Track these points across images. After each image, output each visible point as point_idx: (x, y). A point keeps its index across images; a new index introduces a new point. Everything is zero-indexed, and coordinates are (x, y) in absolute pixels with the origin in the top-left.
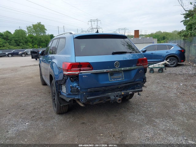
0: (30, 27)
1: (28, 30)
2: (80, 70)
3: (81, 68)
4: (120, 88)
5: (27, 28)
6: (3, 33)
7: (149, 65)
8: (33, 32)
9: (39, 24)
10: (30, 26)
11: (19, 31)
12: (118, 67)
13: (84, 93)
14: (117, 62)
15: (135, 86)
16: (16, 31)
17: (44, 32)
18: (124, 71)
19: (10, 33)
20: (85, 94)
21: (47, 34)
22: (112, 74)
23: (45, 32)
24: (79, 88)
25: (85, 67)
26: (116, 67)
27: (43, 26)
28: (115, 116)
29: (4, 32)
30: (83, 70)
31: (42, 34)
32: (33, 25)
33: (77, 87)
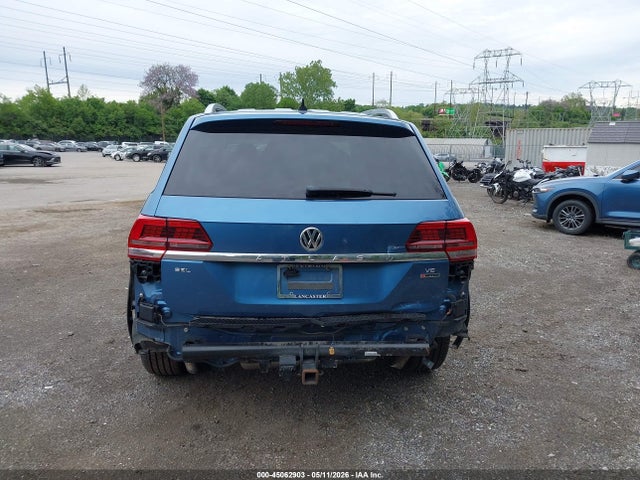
0: (288, 76)
1: (282, 84)
2: (167, 247)
3: (172, 237)
4: (329, 328)
5: (281, 79)
6: (215, 93)
7: (633, 237)
8: (296, 90)
9: (316, 66)
10: (288, 74)
11: (257, 85)
12: (315, 248)
13: (185, 327)
14: (311, 231)
15: (406, 329)
16: (247, 86)
17: (327, 91)
18: (345, 265)
19: (232, 93)
20: (186, 330)
21: (335, 98)
22: (293, 271)
23: (329, 93)
24: (165, 308)
25: (186, 237)
26: (308, 248)
27: (327, 73)
28: (325, 425)
29: (217, 91)
30: (176, 246)
31: (321, 98)
32: (299, 71)
33: (159, 302)
